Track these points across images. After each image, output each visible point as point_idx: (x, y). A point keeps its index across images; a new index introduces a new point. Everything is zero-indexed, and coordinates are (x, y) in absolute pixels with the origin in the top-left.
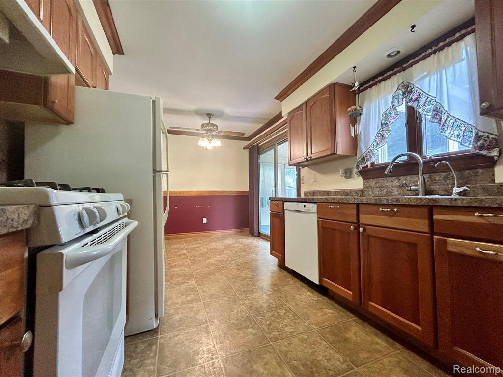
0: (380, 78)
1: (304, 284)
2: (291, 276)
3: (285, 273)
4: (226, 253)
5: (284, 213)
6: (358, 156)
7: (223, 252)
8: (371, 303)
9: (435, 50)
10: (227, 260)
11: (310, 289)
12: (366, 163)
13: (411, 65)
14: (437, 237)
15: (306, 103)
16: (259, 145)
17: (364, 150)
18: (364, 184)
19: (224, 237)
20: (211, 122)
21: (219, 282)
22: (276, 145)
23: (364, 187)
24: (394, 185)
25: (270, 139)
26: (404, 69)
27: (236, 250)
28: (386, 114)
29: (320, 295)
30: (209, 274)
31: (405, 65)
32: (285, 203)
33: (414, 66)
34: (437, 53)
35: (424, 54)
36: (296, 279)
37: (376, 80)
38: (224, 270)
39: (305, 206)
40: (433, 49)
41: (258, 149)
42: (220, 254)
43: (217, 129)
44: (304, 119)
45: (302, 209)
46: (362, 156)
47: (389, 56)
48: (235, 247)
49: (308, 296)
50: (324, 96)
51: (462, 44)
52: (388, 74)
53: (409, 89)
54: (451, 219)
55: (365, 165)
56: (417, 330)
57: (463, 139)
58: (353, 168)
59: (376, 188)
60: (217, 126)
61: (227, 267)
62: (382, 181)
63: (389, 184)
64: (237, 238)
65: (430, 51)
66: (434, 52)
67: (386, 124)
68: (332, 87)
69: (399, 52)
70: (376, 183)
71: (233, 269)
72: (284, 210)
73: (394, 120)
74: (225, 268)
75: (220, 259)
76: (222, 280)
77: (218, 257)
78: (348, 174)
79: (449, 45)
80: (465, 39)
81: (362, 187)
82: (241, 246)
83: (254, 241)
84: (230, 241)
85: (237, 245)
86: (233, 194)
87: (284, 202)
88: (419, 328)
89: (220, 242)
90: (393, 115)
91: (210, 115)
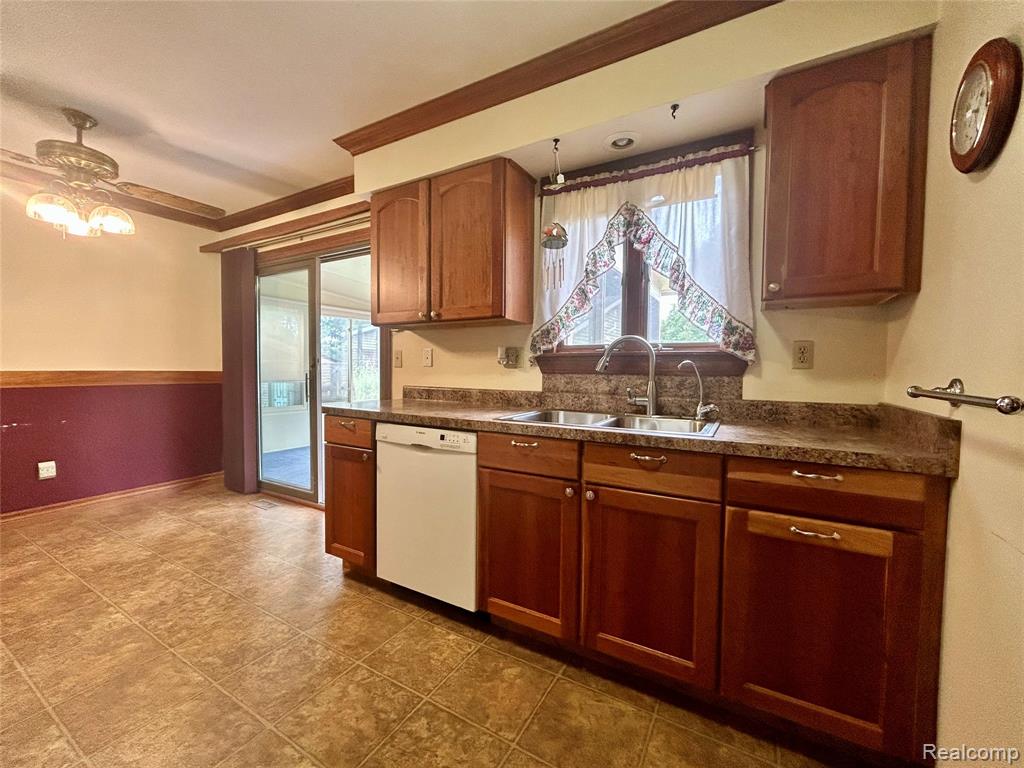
0: (587, 179)
1: (432, 616)
2: (392, 599)
3: (377, 596)
4: (168, 574)
5: (374, 448)
6: (535, 326)
7: (151, 571)
8: (601, 635)
9: (681, 162)
10: (180, 600)
11: (450, 623)
12: (551, 343)
13: (642, 175)
14: (732, 509)
15: (429, 180)
16: (260, 250)
17: (548, 317)
18: (544, 383)
19: (138, 513)
20: (85, 142)
21: (177, 700)
22: (318, 260)
23: (544, 389)
24: (600, 390)
25: (298, 241)
26: (631, 178)
27: (199, 552)
28: (594, 254)
29: (477, 633)
30: (122, 679)
31: (631, 171)
32: (380, 427)
33: (647, 179)
34: (683, 170)
35: (662, 164)
36: (410, 606)
37: (579, 180)
38: (182, 641)
39: (442, 437)
40: (679, 160)
41: (255, 259)
42: (145, 583)
43: (117, 175)
44: (420, 218)
45: (436, 443)
46: (544, 328)
47: (615, 144)
48: (193, 543)
49: (453, 645)
50: (477, 180)
51: (718, 167)
52: (602, 176)
53: (635, 218)
54: (758, 479)
55: (550, 346)
56: (687, 668)
57: (711, 327)
58: (522, 348)
59: (567, 392)
60: (115, 165)
61: (188, 628)
62: (578, 380)
63: (591, 387)
64: (189, 510)
65: (672, 161)
66: (679, 167)
67: (594, 273)
68: (500, 165)
69: (630, 142)
70: (568, 383)
71: (215, 626)
72: (374, 443)
73: (606, 269)
74: (184, 633)
75: (149, 603)
76: (184, 691)
77: (137, 594)
78: (512, 359)
79: (702, 162)
80: (723, 162)
81: (538, 388)
82: (212, 534)
83: (248, 511)
84: (161, 525)
85: (197, 534)
86: (167, 379)
87: (374, 423)
88: (690, 664)
89: (126, 532)
90: (606, 259)
91: (81, 119)
